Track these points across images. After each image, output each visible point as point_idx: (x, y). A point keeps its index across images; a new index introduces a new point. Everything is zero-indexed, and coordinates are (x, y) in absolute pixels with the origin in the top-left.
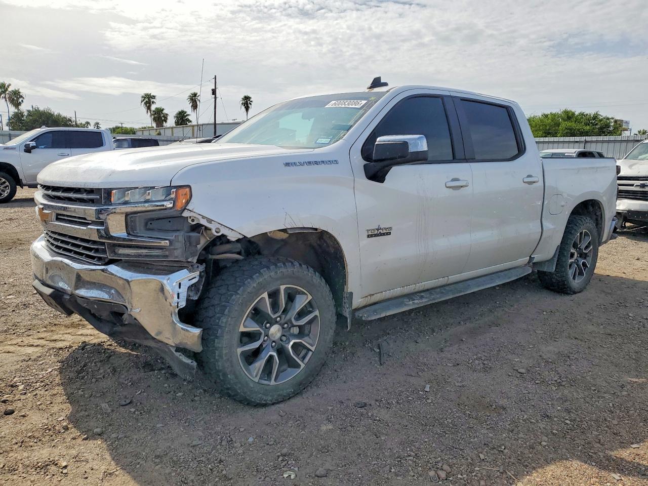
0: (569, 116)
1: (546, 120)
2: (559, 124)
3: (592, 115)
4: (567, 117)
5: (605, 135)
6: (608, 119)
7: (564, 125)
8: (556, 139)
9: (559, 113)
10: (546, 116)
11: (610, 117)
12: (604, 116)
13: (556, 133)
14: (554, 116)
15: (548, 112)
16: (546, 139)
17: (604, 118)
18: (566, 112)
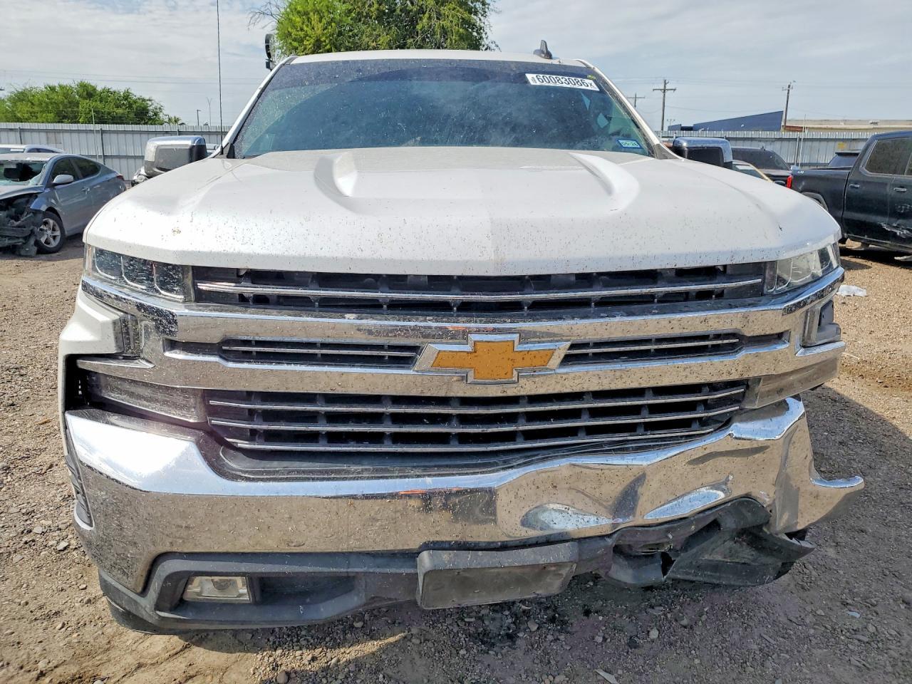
0: (88, 92)
1: (54, 96)
2: (78, 103)
3: (122, 93)
4: (87, 94)
5: (144, 124)
6: (144, 100)
7: (85, 105)
8: (74, 127)
9: (73, 85)
10: (52, 89)
11: (147, 98)
12: (138, 96)
13: (76, 117)
14: (66, 91)
15: (55, 83)
16: (59, 126)
17: (139, 99)
18: (83, 86)
